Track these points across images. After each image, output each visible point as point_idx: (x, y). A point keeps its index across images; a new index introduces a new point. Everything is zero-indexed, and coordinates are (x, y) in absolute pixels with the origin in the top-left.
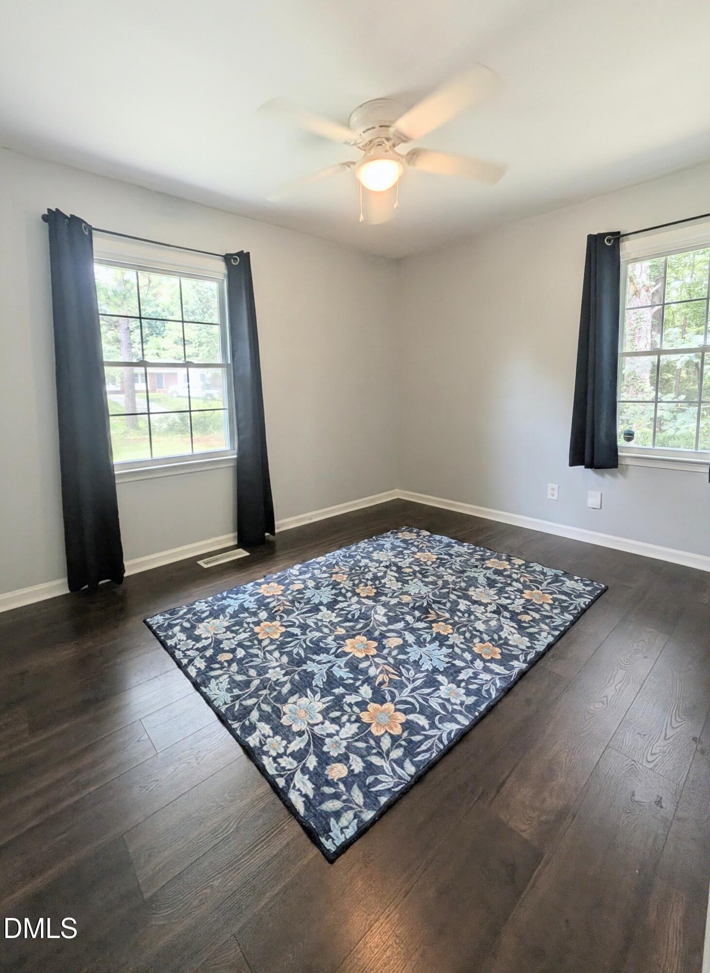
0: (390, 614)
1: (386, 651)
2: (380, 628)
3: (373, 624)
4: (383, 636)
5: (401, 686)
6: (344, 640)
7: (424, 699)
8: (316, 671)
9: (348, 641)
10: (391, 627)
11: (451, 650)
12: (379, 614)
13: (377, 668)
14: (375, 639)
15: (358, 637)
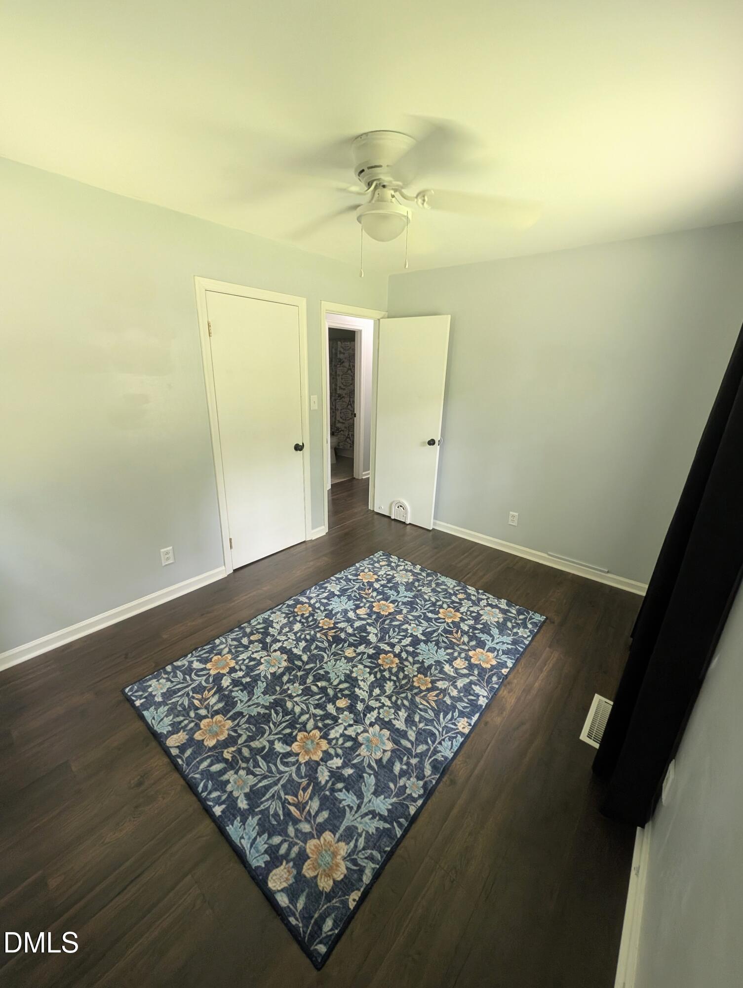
0: (364, 634)
1: (367, 605)
2: (372, 621)
3: (377, 624)
4: (369, 615)
5: (359, 589)
6: (395, 611)
7: (349, 584)
8: (405, 592)
9: (392, 610)
10: (364, 622)
11: (326, 608)
12: (374, 634)
13: (372, 596)
14: (375, 613)
15: (387, 614)
